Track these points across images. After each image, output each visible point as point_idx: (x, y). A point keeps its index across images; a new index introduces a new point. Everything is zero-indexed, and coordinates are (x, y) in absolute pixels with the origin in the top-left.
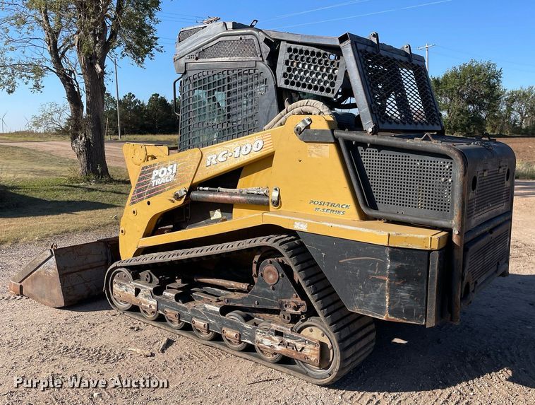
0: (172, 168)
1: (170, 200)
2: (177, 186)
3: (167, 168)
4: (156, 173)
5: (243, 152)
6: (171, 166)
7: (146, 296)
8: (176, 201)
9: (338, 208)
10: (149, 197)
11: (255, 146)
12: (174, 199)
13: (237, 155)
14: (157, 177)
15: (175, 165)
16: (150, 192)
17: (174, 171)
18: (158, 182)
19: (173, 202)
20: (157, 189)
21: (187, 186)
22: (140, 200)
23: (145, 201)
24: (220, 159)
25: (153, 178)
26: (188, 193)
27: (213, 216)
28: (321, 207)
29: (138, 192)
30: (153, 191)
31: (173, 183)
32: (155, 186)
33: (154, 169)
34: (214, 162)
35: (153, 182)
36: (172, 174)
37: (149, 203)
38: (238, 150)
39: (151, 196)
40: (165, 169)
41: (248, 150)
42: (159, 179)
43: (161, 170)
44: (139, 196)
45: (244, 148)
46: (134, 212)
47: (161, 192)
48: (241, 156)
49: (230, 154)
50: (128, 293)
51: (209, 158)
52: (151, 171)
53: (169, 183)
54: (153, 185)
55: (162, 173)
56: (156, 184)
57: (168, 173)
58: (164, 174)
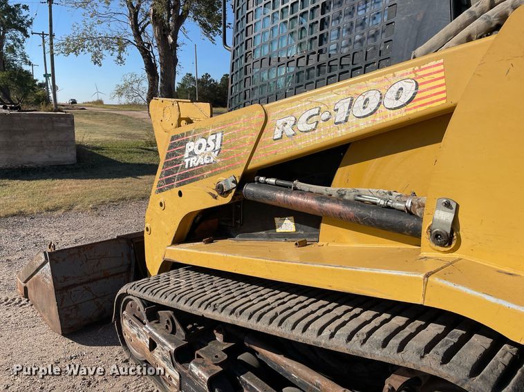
0: (214, 141)
1: (211, 194)
2: (222, 171)
3: (207, 140)
4: (191, 146)
5: (358, 110)
6: (213, 137)
7: (164, 359)
8: (219, 197)
10: (180, 185)
11: (391, 94)
12: (216, 194)
13: (340, 116)
14: (192, 154)
15: (219, 135)
16: (182, 177)
17: (218, 147)
18: (193, 162)
19: (216, 198)
20: (192, 173)
21: (238, 173)
22: (169, 187)
23: (176, 190)
24: (302, 126)
25: (186, 155)
26: (240, 186)
27: (280, 226)
29: (166, 175)
30: (186, 175)
32: (189, 168)
33: (187, 140)
34: (289, 131)
35: (187, 161)
36: (214, 150)
37: (180, 194)
38: (343, 107)
39: (184, 183)
41: (372, 106)
42: (195, 158)
43: (198, 143)
44: (168, 181)
45: (359, 102)
46: (161, 204)
47: (197, 179)
48: (352, 120)
49: (325, 116)
50: (141, 340)
51: (280, 123)
52: (184, 143)
53: (209, 166)
54: (186, 167)
55: (199, 148)
56: (191, 166)
57: (208, 149)
58: (203, 150)
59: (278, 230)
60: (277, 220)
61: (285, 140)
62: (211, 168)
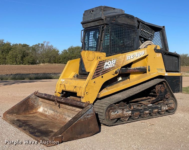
0: (114, 61)
1: (113, 74)
2: (116, 68)
3: (112, 61)
4: (106, 64)
5: (139, 55)
7: (127, 111)
8: (115, 75)
9: (162, 70)
10: (102, 74)
11: (142, 53)
12: (114, 74)
13: (137, 56)
14: (107, 65)
15: (115, 60)
16: (103, 72)
17: (115, 63)
18: (107, 67)
19: (114, 75)
20: (107, 70)
21: (120, 68)
22: (98, 76)
23: (101, 76)
24: (132, 57)
25: (105, 66)
28: (159, 70)
29: (96, 73)
30: (105, 71)
31: (114, 67)
32: (106, 69)
33: (105, 62)
34: (129, 58)
35: (105, 68)
37: (102, 77)
38: (137, 55)
39: (104, 74)
40: (111, 62)
42: (108, 66)
43: (109, 62)
45: (139, 54)
46: (94, 82)
47: (109, 71)
48: (138, 56)
49: (135, 56)
51: (128, 57)
53: (112, 68)
54: (105, 69)
55: (109, 64)
56: (106, 68)
57: (112, 64)
58: (110, 64)
59: (118, 81)
60: (118, 78)
61: (129, 60)
62: (113, 68)
